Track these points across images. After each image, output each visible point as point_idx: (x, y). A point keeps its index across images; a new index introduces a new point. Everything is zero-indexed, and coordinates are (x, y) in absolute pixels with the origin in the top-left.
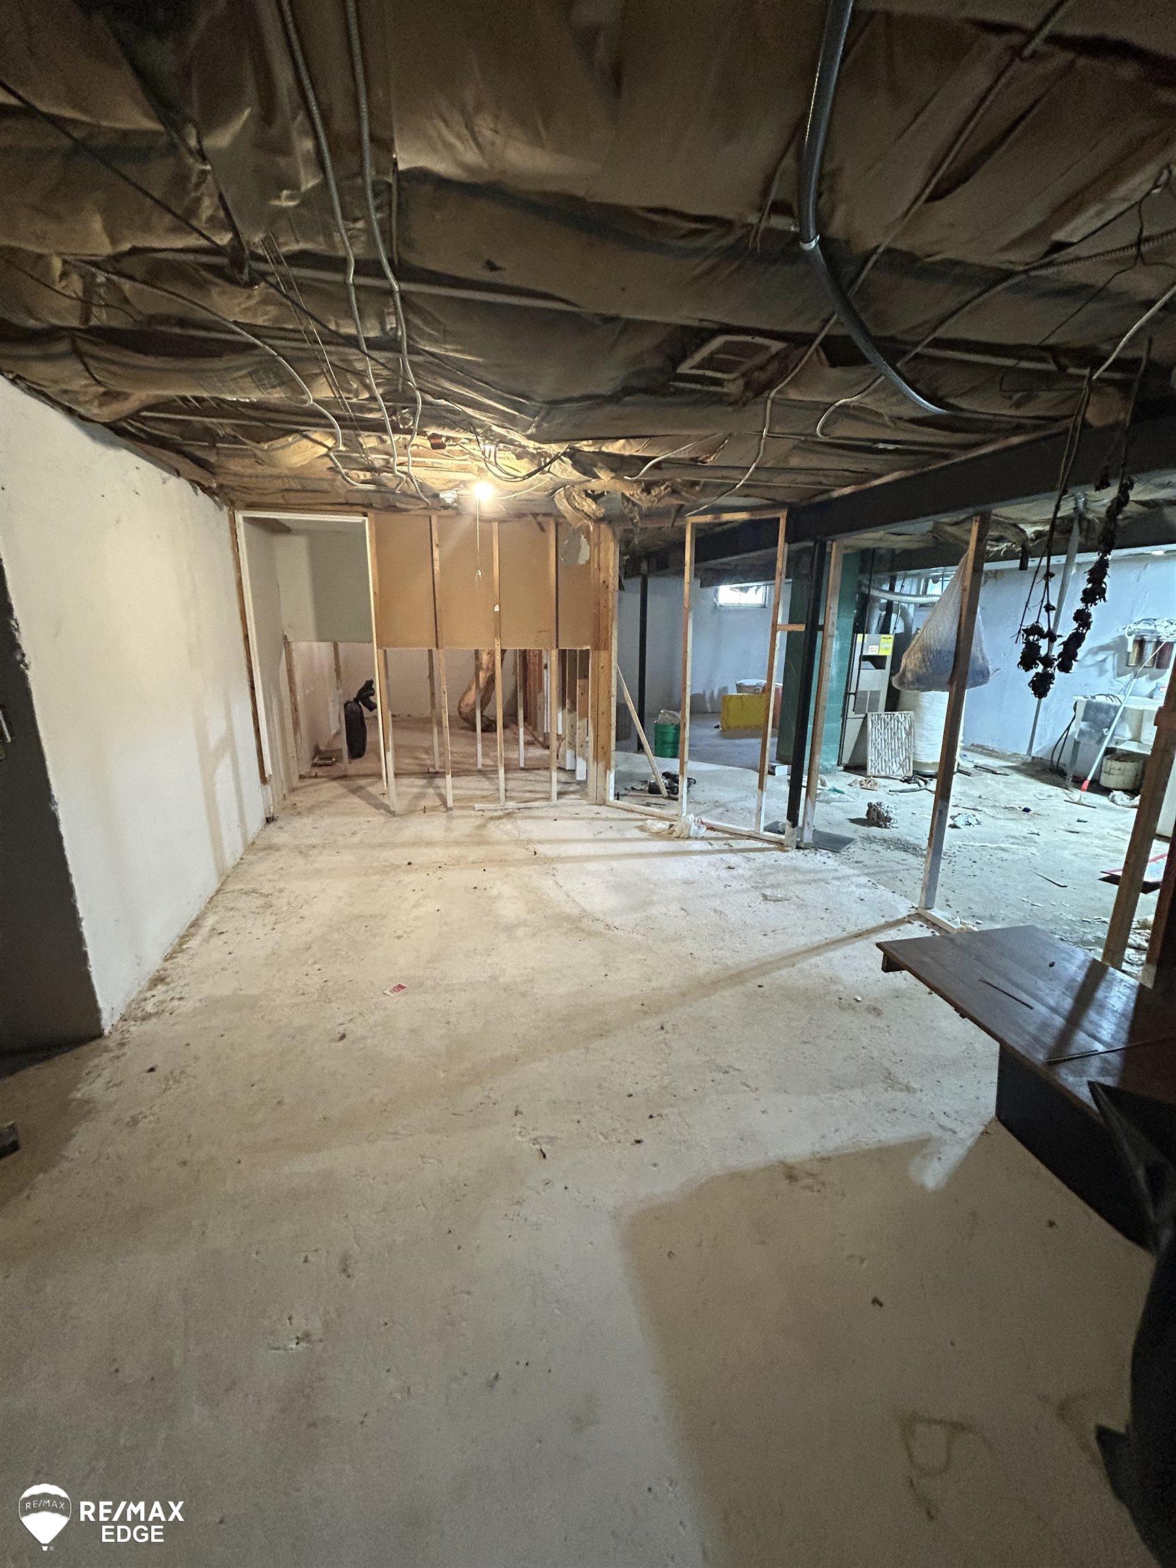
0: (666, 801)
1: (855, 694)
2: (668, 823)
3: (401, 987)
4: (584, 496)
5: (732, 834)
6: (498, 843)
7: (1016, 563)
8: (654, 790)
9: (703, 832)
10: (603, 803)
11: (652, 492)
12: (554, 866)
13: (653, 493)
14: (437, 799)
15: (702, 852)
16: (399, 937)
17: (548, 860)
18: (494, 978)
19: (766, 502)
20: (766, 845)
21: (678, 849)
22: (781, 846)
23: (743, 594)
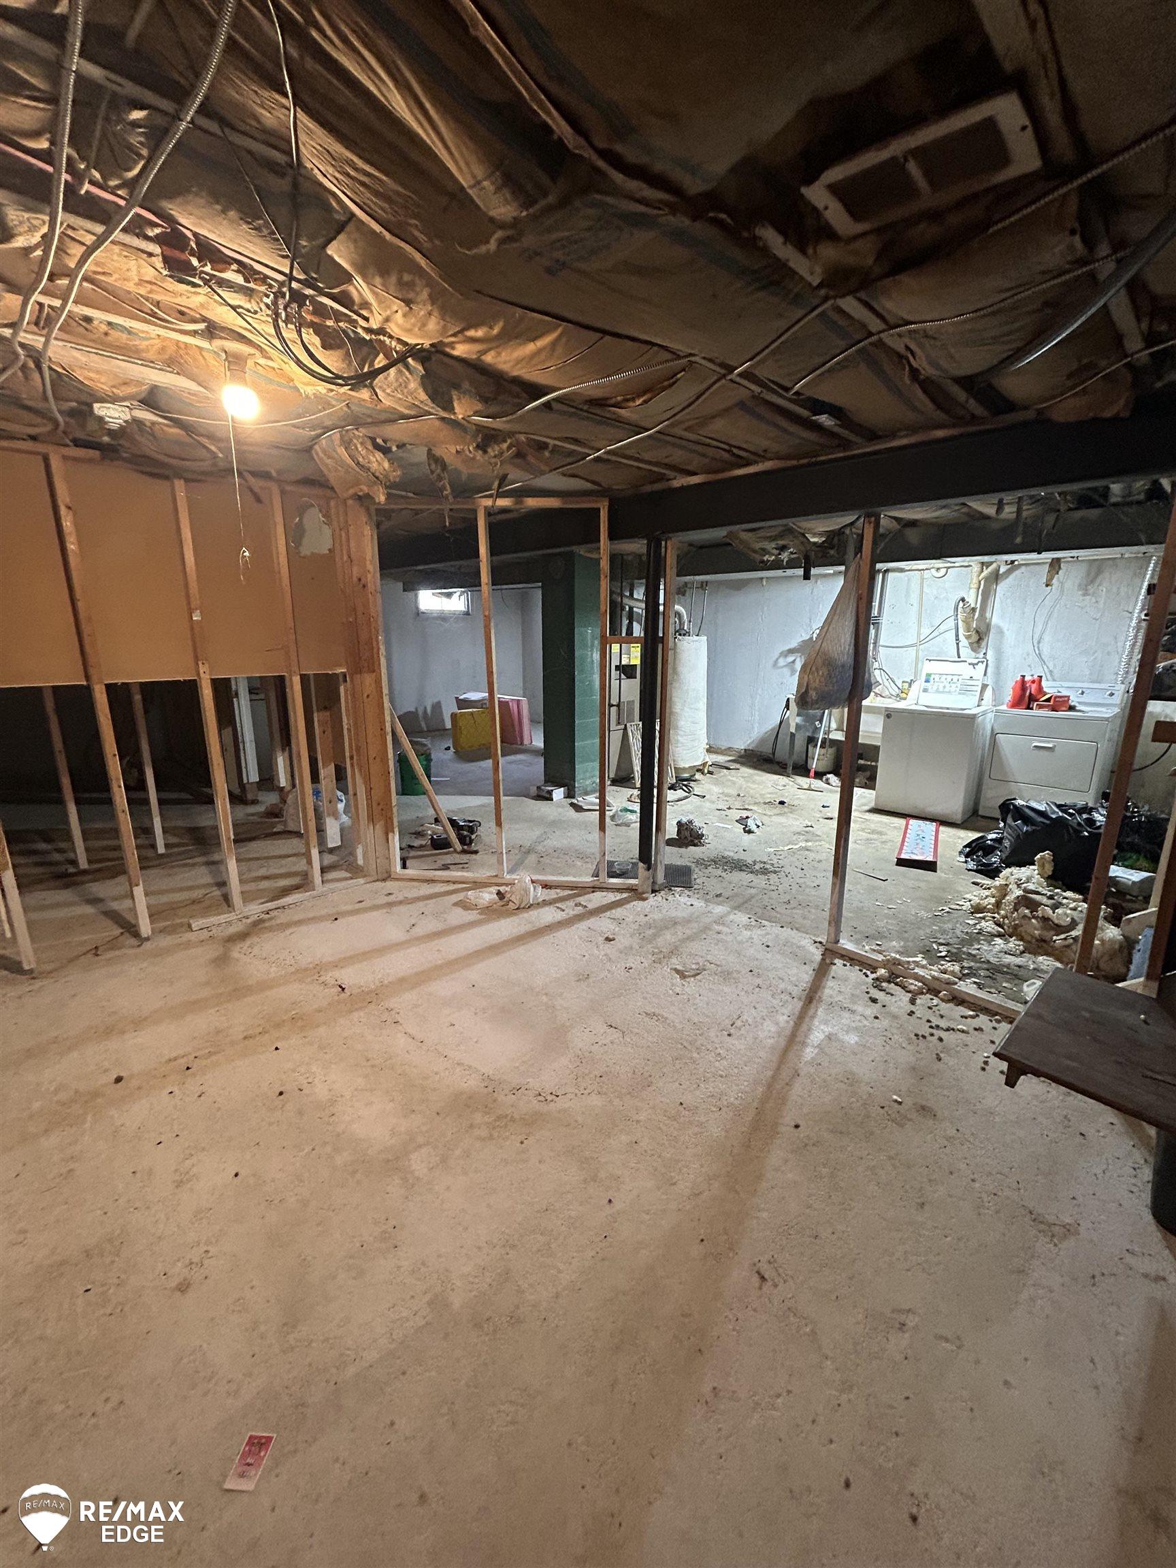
0: (465, 858)
1: (618, 706)
2: (494, 889)
3: (258, 1444)
4: (370, 447)
5: (572, 888)
6: (264, 986)
7: (801, 572)
8: (440, 844)
9: (542, 894)
10: (387, 877)
11: (490, 450)
12: (386, 1004)
13: (491, 452)
14: (108, 923)
15: (560, 925)
16: (183, 1287)
17: (370, 997)
18: (438, 1303)
19: (589, 486)
20: (619, 896)
21: (528, 928)
22: (636, 894)
23: (444, 599)
